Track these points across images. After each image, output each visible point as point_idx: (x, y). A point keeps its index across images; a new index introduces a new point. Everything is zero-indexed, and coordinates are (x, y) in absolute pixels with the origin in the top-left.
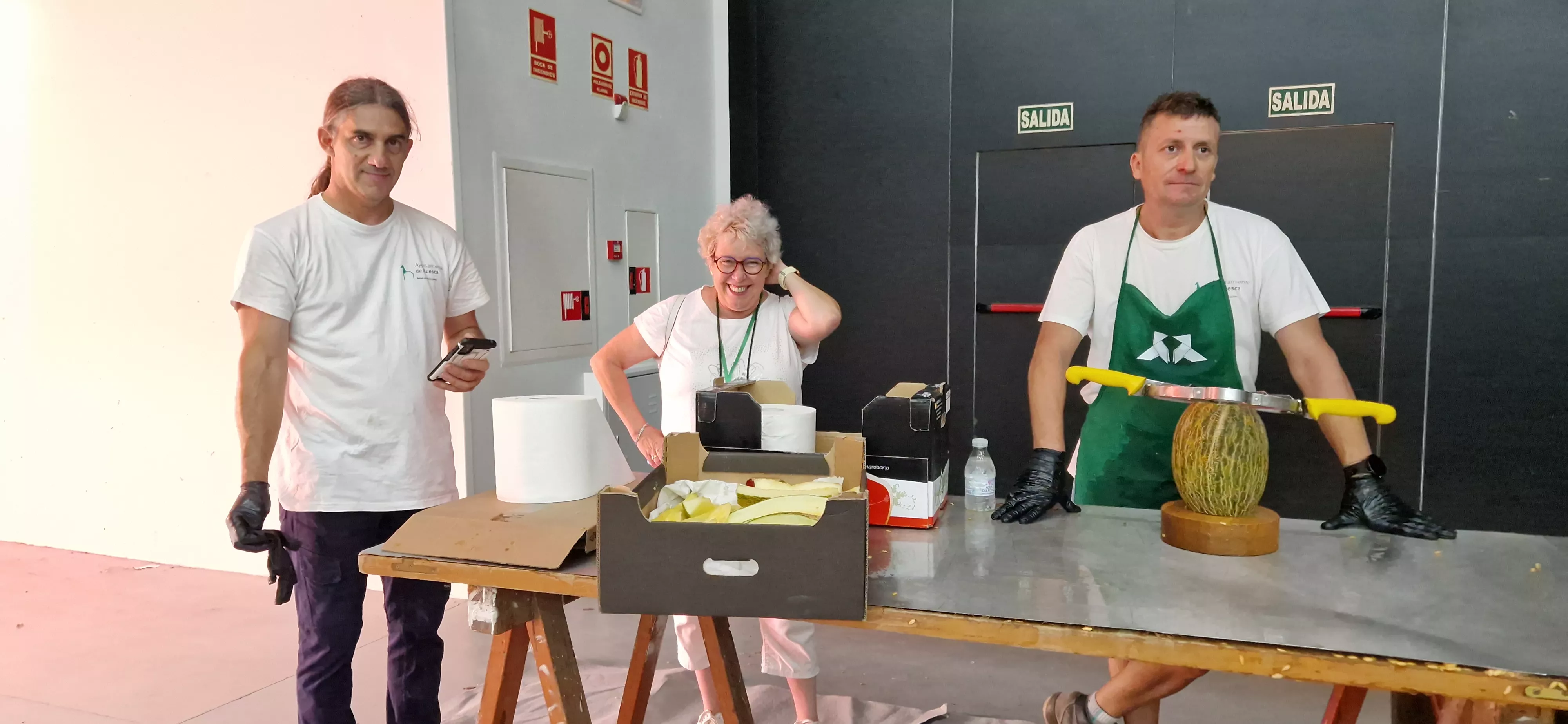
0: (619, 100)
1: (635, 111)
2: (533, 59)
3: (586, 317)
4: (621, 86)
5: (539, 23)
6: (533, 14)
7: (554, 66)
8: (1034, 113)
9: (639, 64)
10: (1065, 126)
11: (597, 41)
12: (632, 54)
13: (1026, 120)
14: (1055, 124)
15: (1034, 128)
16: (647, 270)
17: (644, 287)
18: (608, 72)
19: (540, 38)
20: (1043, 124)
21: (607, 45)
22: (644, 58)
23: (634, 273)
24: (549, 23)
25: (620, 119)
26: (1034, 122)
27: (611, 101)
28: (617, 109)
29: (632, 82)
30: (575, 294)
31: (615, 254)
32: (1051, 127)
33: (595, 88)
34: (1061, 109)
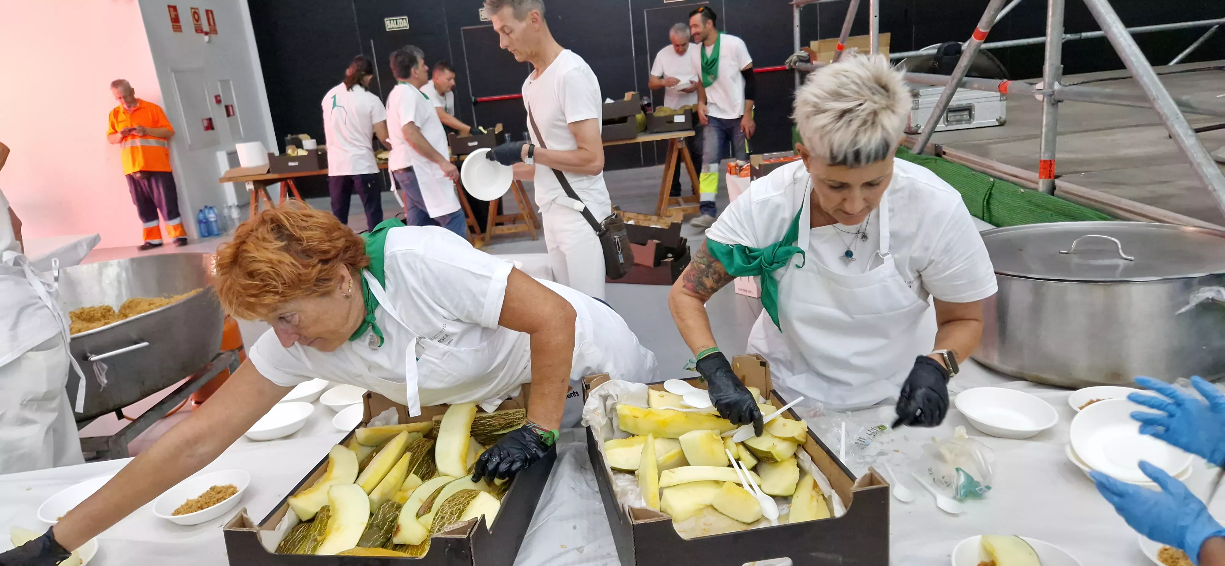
0: (206, 34)
1: (213, 36)
2: (173, 26)
3: (213, 128)
4: (206, 28)
5: (172, 9)
6: (169, 7)
7: (180, 26)
8: (392, 21)
9: (210, 15)
10: (405, 27)
11: (193, 10)
12: (207, 12)
13: (389, 24)
14: (401, 26)
15: (393, 28)
16: (232, 106)
17: (231, 113)
18: (199, 23)
19: (173, 16)
20: (397, 26)
21: (197, 11)
22: (212, 12)
23: (227, 108)
24: (175, 8)
25: (209, 42)
26: (393, 26)
27: (203, 35)
28: (206, 38)
29: (209, 24)
30: (207, 119)
31: (218, 101)
32: (400, 27)
33: (197, 31)
34: (403, 19)
